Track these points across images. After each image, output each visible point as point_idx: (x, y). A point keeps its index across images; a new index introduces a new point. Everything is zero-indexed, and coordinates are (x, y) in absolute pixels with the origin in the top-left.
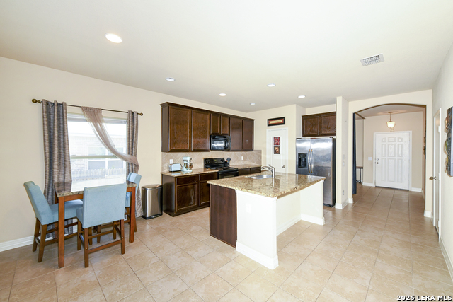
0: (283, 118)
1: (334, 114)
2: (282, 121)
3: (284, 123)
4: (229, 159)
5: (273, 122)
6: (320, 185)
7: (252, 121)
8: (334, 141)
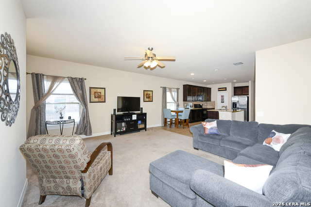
0: (226, 88)
1: (248, 87)
2: (225, 89)
3: (226, 90)
4: (202, 105)
5: (220, 89)
6: (243, 112)
7: (210, 88)
8: (248, 97)
